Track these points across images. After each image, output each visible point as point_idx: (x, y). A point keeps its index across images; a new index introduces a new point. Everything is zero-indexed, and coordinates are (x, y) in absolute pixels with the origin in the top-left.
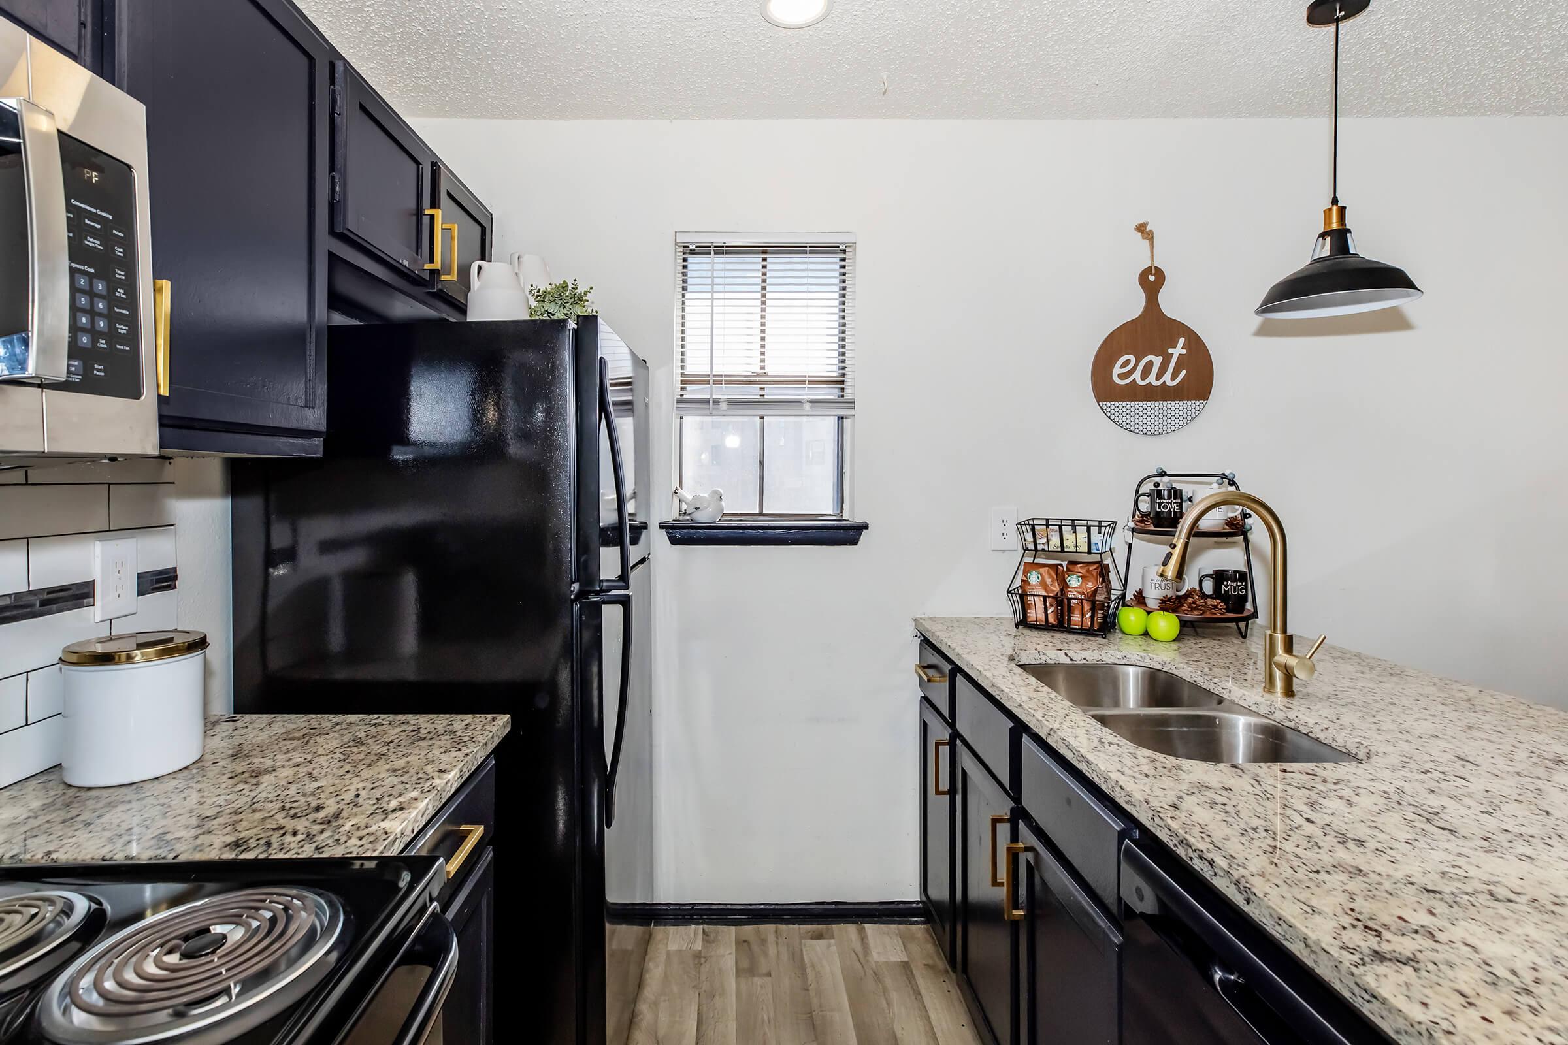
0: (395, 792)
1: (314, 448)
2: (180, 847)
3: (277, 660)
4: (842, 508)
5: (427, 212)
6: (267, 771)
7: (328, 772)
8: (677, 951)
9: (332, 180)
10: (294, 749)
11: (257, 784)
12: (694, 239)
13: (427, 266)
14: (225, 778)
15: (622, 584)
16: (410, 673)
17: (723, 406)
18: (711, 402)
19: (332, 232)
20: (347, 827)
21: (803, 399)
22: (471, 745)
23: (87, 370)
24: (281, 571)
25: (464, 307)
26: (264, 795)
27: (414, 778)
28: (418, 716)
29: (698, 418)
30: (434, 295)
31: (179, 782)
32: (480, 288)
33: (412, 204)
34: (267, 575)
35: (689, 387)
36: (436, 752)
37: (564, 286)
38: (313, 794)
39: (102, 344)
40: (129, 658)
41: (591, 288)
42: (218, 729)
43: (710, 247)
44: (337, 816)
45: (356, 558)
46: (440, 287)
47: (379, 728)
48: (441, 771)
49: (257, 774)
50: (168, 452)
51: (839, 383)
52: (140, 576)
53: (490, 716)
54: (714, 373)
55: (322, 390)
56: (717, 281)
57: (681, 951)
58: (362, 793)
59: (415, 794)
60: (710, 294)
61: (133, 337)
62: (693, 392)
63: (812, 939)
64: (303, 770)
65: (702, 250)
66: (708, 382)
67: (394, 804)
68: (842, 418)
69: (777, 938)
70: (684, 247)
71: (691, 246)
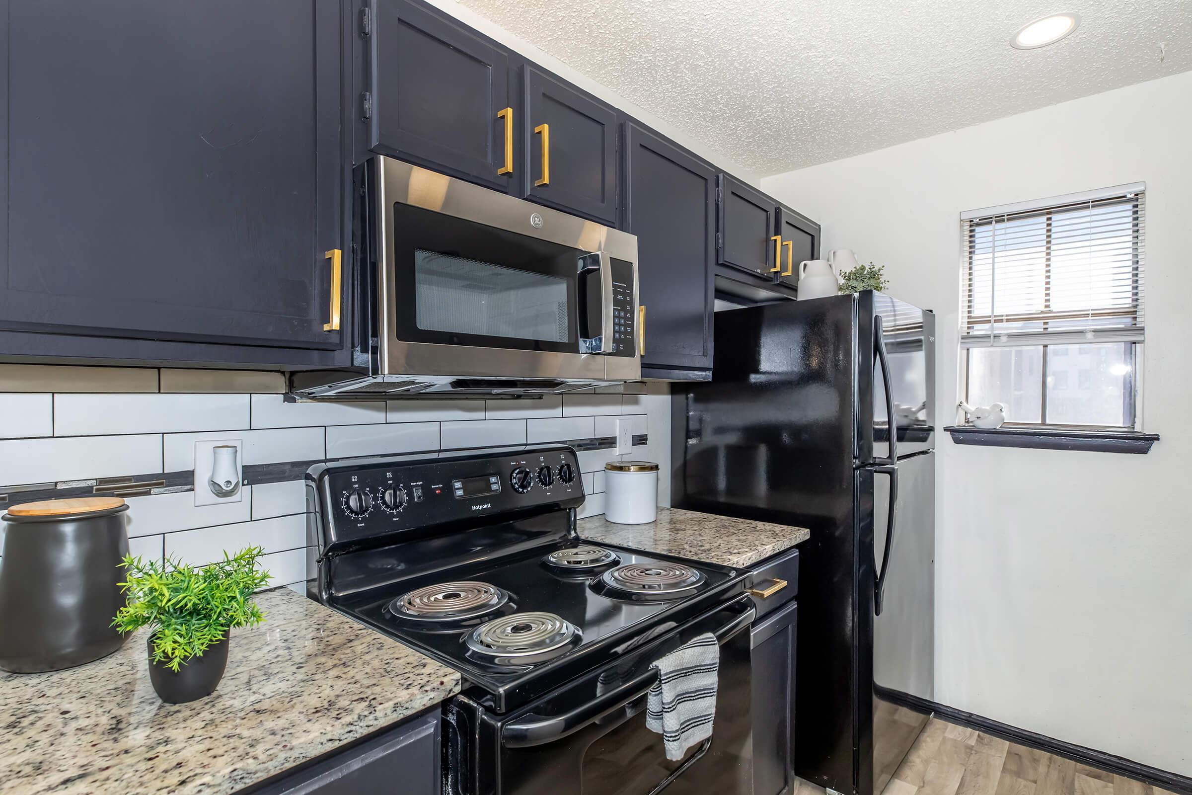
0: (737, 547)
1: (707, 376)
2: (646, 547)
3: (691, 489)
4: (1134, 422)
5: (772, 238)
6: (682, 530)
7: (708, 535)
8: (952, 739)
9: (717, 238)
10: (695, 524)
11: (677, 533)
12: (976, 215)
13: (773, 270)
14: (664, 529)
15: (889, 460)
16: (762, 504)
17: (1004, 339)
18: (992, 337)
19: (717, 264)
20: (713, 554)
21: (1085, 330)
22: (782, 538)
23: (618, 346)
24: (692, 442)
25: (796, 288)
26: (679, 537)
27: (748, 544)
28: (757, 522)
29: (983, 350)
30: (778, 285)
31: (647, 527)
32: (805, 278)
33: (763, 235)
34: (687, 442)
35: (976, 327)
36: (762, 537)
37: (863, 268)
38: (700, 541)
39: (622, 337)
40: (629, 470)
41: (883, 267)
42: (663, 512)
43: (991, 218)
44: (709, 550)
45: (732, 439)
46: (781, 280)
47: (736, 523)
48: (762, 544)
49: (678, 530)
50: (645, 379)
51: (1132, 313)
52: (633, 437)
53: (797, 528)
54: (995, 314)
55: (711, 346)
56: (997, 244)
57: (955, 740)
58: (722, 545)
59: (746, 550)
60: (992, 254)
61: (632, 333)
62: (979, 330)
63: (1087, 775)
64: (697, 532)
65: (986, 221)
66: (989, 321)
67: (736, 551)
68: (1134, 343)
69: (1050, 763)
70: (971, 221)
71: (974, 220)
